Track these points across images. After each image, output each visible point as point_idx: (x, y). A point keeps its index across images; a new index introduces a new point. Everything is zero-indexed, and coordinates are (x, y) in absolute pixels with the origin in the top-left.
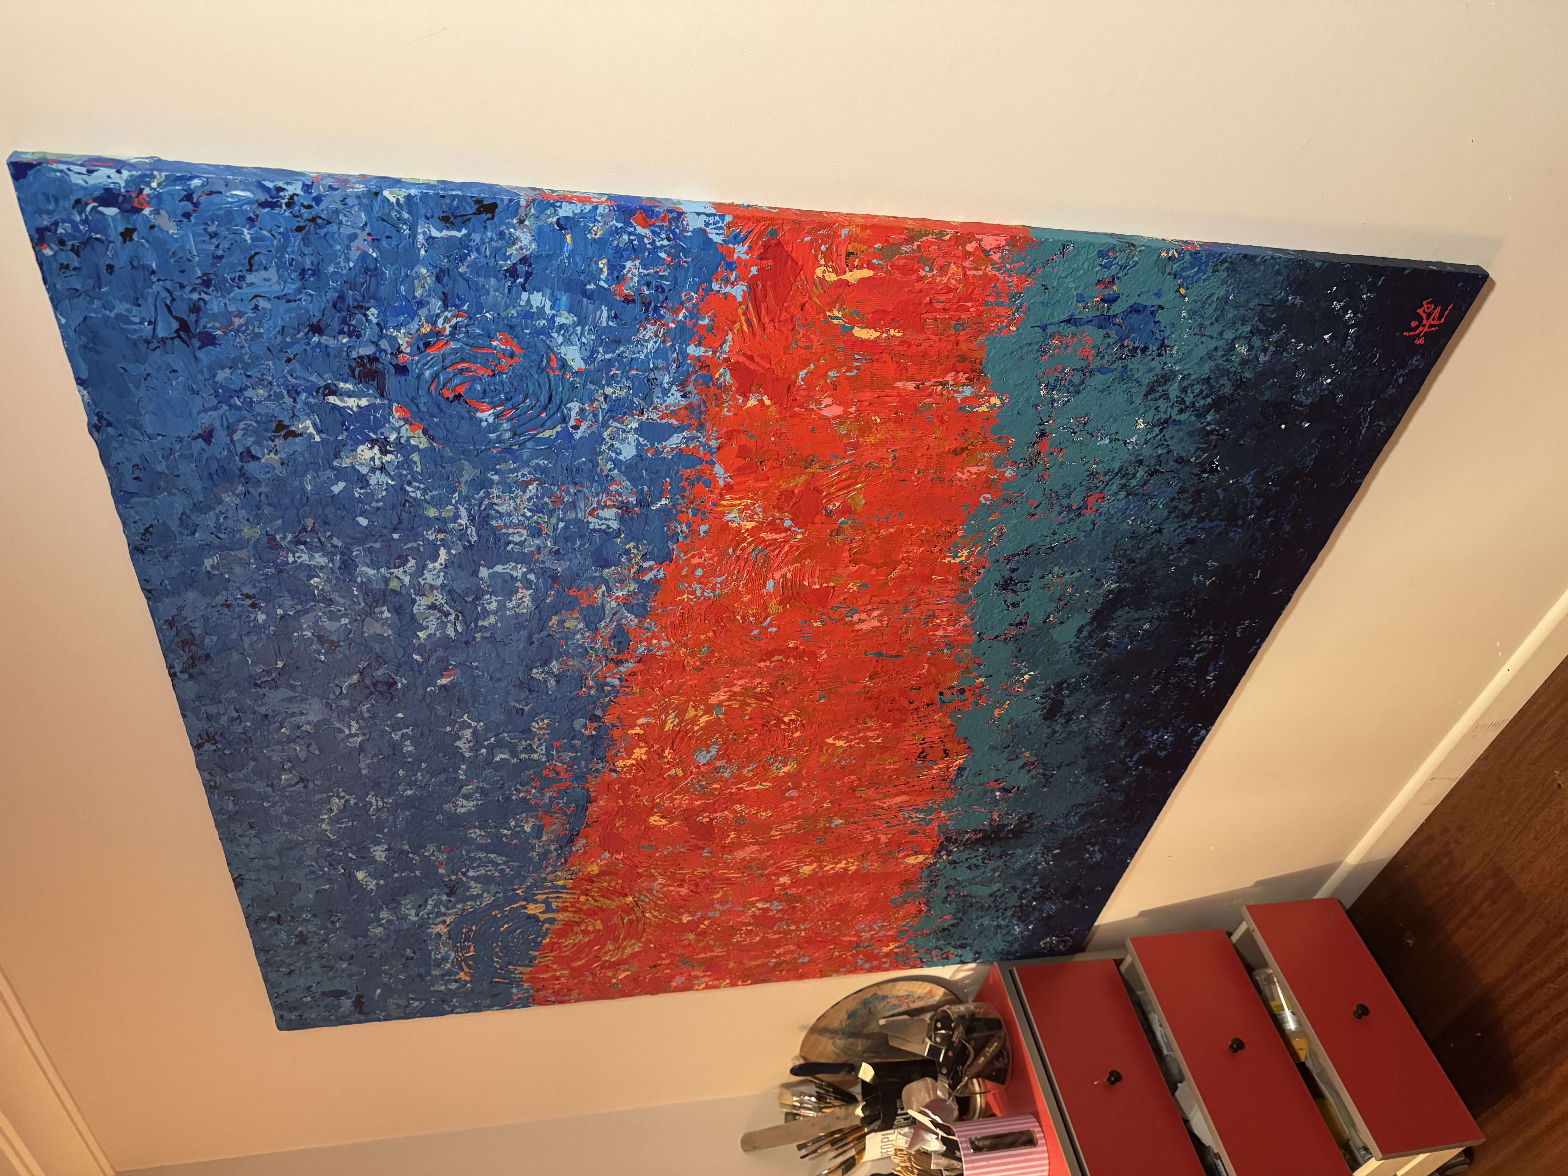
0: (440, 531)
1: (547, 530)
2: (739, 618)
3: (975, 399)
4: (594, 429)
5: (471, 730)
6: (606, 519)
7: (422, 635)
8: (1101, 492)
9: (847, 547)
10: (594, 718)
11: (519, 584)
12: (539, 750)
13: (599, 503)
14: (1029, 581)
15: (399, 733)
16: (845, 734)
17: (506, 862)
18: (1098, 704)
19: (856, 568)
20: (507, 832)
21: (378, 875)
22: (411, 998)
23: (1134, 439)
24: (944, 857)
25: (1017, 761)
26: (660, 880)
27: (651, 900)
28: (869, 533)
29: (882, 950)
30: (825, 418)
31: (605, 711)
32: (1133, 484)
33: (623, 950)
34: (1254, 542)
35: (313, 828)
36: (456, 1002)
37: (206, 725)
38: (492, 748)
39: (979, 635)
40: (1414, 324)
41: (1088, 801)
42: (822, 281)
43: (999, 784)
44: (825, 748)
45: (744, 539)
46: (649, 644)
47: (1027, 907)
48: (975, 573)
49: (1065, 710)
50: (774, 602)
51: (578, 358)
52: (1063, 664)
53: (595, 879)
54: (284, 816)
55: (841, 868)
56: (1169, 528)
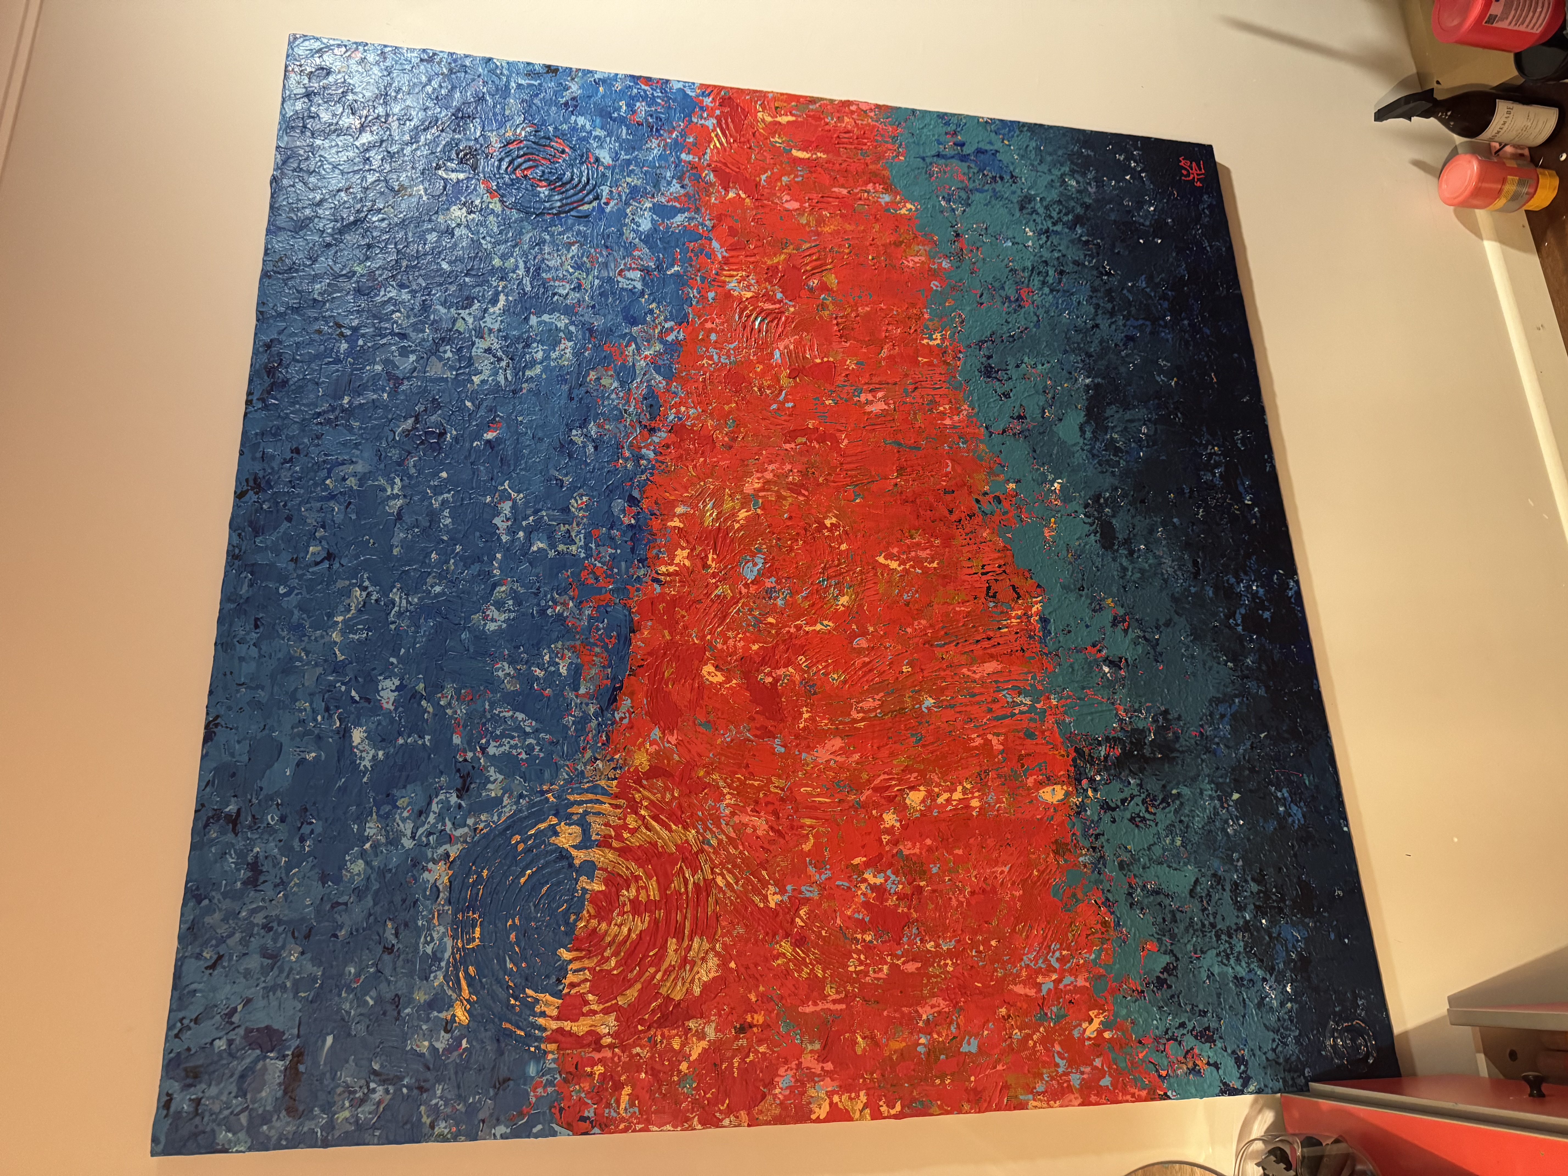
0: (502, 279)
1: (586, 285)
2: (756, 389)
3: (893, 204)
4: (620, 206)
5: (510, 503)
6: (632, 280)
7: (476, 379)
8: (1028, 286)
9: (835, 322)
10: (632, 500)
11: (561, 334)
12: (577, 541)
13: (625, 264)
14: (1007, 370)
15: (440, 498)
16: (895, 551)
17: (537, 731)
18: (1152, 531)
19: (848, 345)
20: (539, 673)
21: (378, 739)
22: (375, 1072)
23: (1030, 243)
24: (1090, 793)
25: (1104, 613)
26: (728, 797)
27: (720, 842)
28: (849, 310)
29: (1085, 1030)
30: (787, 210)
31: (642, 492)
32: (1051, 281)
33: (691, 970)
34: (1187, 343)
35: (322, 637)
36: (441, 1098)
37: (257, 467)
38: (530, 532)
39: (987, 427)
40: (1184, 172)
41: (1225, 695)
42: (763, 120)
43: (1100, 651)
44: (879, 571)
45: (746, 308)
46: (678, 412)
47: (1258, 931)
48: (956, 358)
49: (1121, 537)
50: (784, 374)
51: (608, 157)
52: (1085, 471)
53: (645, 782)
54: (296, 612)
55: (960, 801)
56: (1104, 324)
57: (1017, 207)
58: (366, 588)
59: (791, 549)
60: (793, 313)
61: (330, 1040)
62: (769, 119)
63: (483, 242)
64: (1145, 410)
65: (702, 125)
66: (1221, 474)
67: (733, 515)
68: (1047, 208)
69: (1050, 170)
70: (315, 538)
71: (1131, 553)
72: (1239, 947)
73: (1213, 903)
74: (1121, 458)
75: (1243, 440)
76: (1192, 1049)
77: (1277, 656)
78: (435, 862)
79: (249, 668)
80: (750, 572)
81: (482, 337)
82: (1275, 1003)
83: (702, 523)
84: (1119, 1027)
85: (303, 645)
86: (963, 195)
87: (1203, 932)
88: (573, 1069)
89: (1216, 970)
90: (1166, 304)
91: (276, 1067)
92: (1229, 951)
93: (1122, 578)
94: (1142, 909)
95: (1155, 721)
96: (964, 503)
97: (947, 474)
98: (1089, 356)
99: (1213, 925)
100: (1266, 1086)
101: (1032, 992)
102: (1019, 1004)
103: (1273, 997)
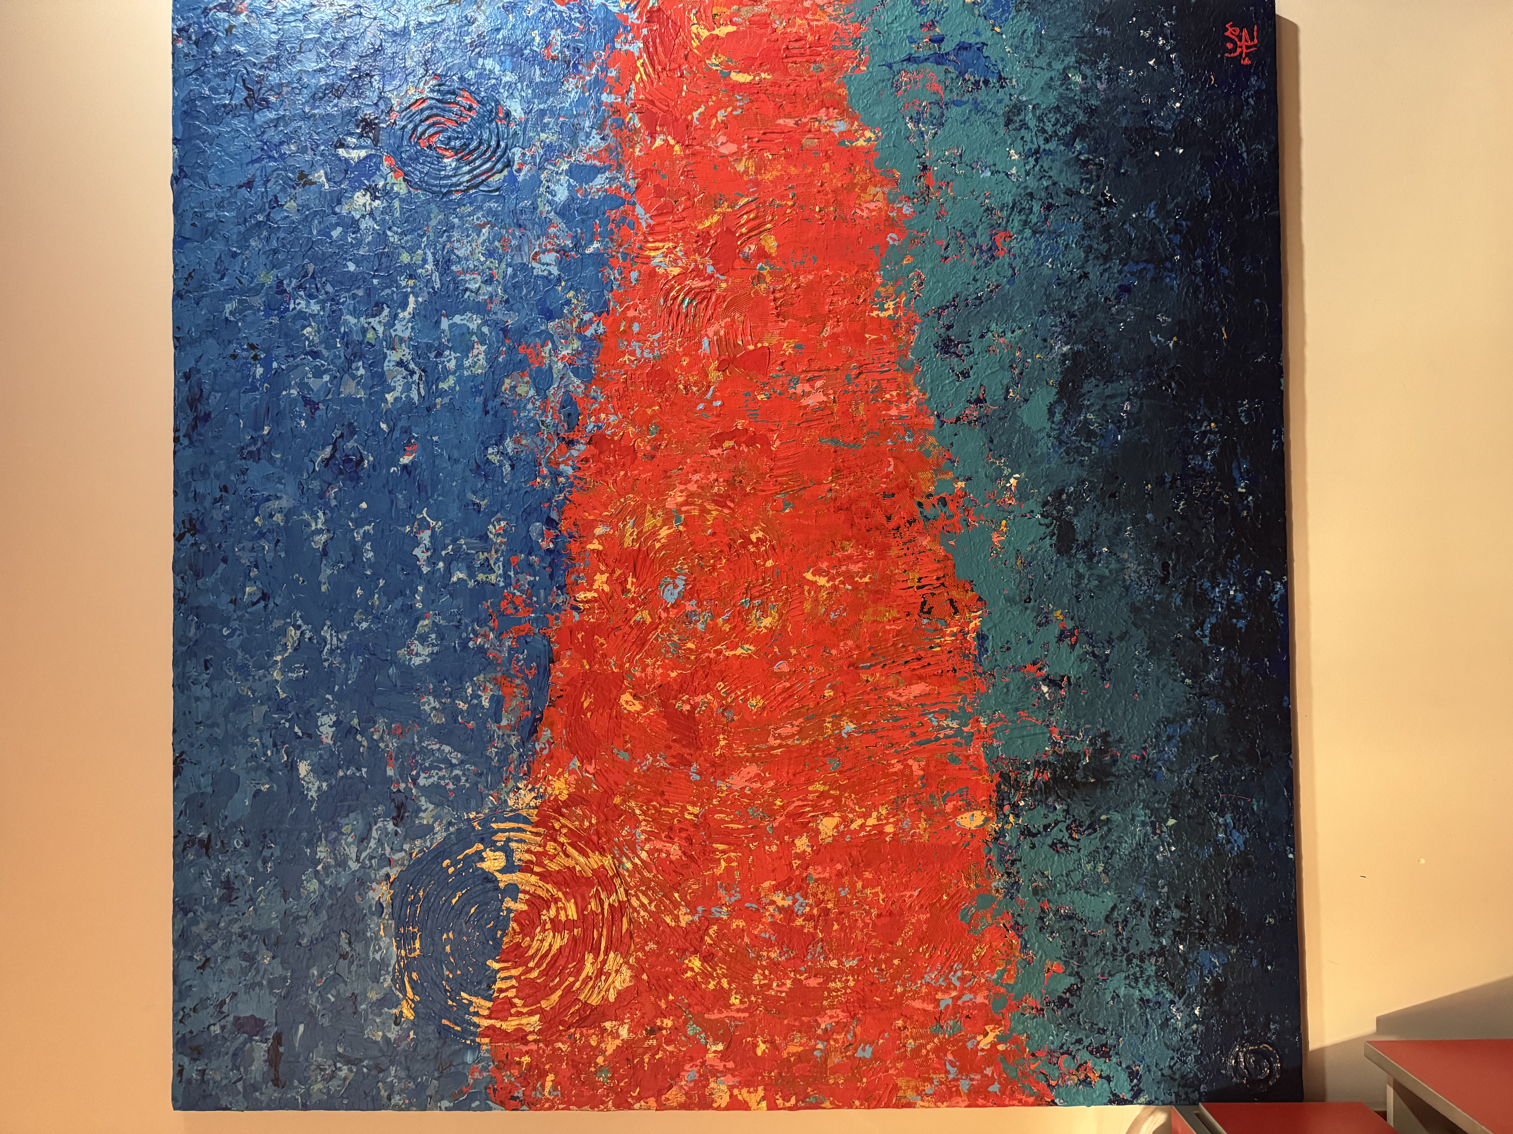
0: (411, 277)
1: (498, 277)
2: (681, 387)
3: (849, 134)
4: (533, 172)
5: (428, 533)
6: (548, 264)
7: (389, 397)
8: (1005, 229)
9: (772, 297)
10: (551, 523)
11: (474, 338)
12: (496, 569)
13: (540, 245)
14: (969, 342)
15: (362, 531)
16: (824, 565)
17: (462, 762)
18: (1119, 530)
19: (785, 324)
20: (463, 706)
21: (322, 770)
22: (339, 1055)
23: (1014, 171)
24: (1011, 818)
25: (1050, 627)
26: (643, 823)
27: (635, 865)
28: (789, 280)
29: (979, 1043)
30: (723, 156)
31: (561, 513)
32: (1034, 220)
33: (606, 981)
34: (1197, 289)
35: (265, 676)
36: (395, 1077)
37: (191, 507)
38: (449, 561)
39: (938, 416)
40: (1230, 46)
41: (1176, 714)
42: (698, 36)
43: (1040, 669)
44: (806, 588)
45: (672, 288)
46: (598, 419)
47: (1173, 956)
48: (909, 331)
49: (1080, 539)
50: (712, 367)
51: (519, 109)
52: (1049, 462)
53: (564, 810)
54: (239, 652)
55: (874, 827)
56: (1094, 271)
57: (1002, 120)
58: (299, 627)
59: (714, 568)
60: (725, 290)
61: (301, 1028)
62: (705, 33)
63: (389, 233)
64: (1131, 382)
65: (627, 51)
66: (1214, 457)
67: (654, 533)
68: (1040, 119)
69: (1049, 64)
70: (250, 579)
71: (1091, 556)
72: (1151, 970)
73: (1129, 928)
74: (1093, 443)
75: (1248, 413)
76: (1086, 1063)
77: (1245, 670)
78: (379, 883)
79: (204, 707)
80: (670, 596)
81: (394, 349)
82: (1179, 1024)
83: (622, 544)
84: (1015, 1041)
85: (249, 684)
86: (936, 112)
87: (1113, 956)
88: (504, 1058)
89: (1122, 992)
90: (1177, 239)
91: (260, 1049)
92: (1138, 975)
93: (1076, 586)
94: (1052, 933)
95: (1093, 743)
96: (903, 508)
97: (887, 475)
98: (1071, 315)
99: (1125, 950)
100: (1156, 1099)
101: (930, 1007)
102: (915, 1017)
103: (1179, 1018)
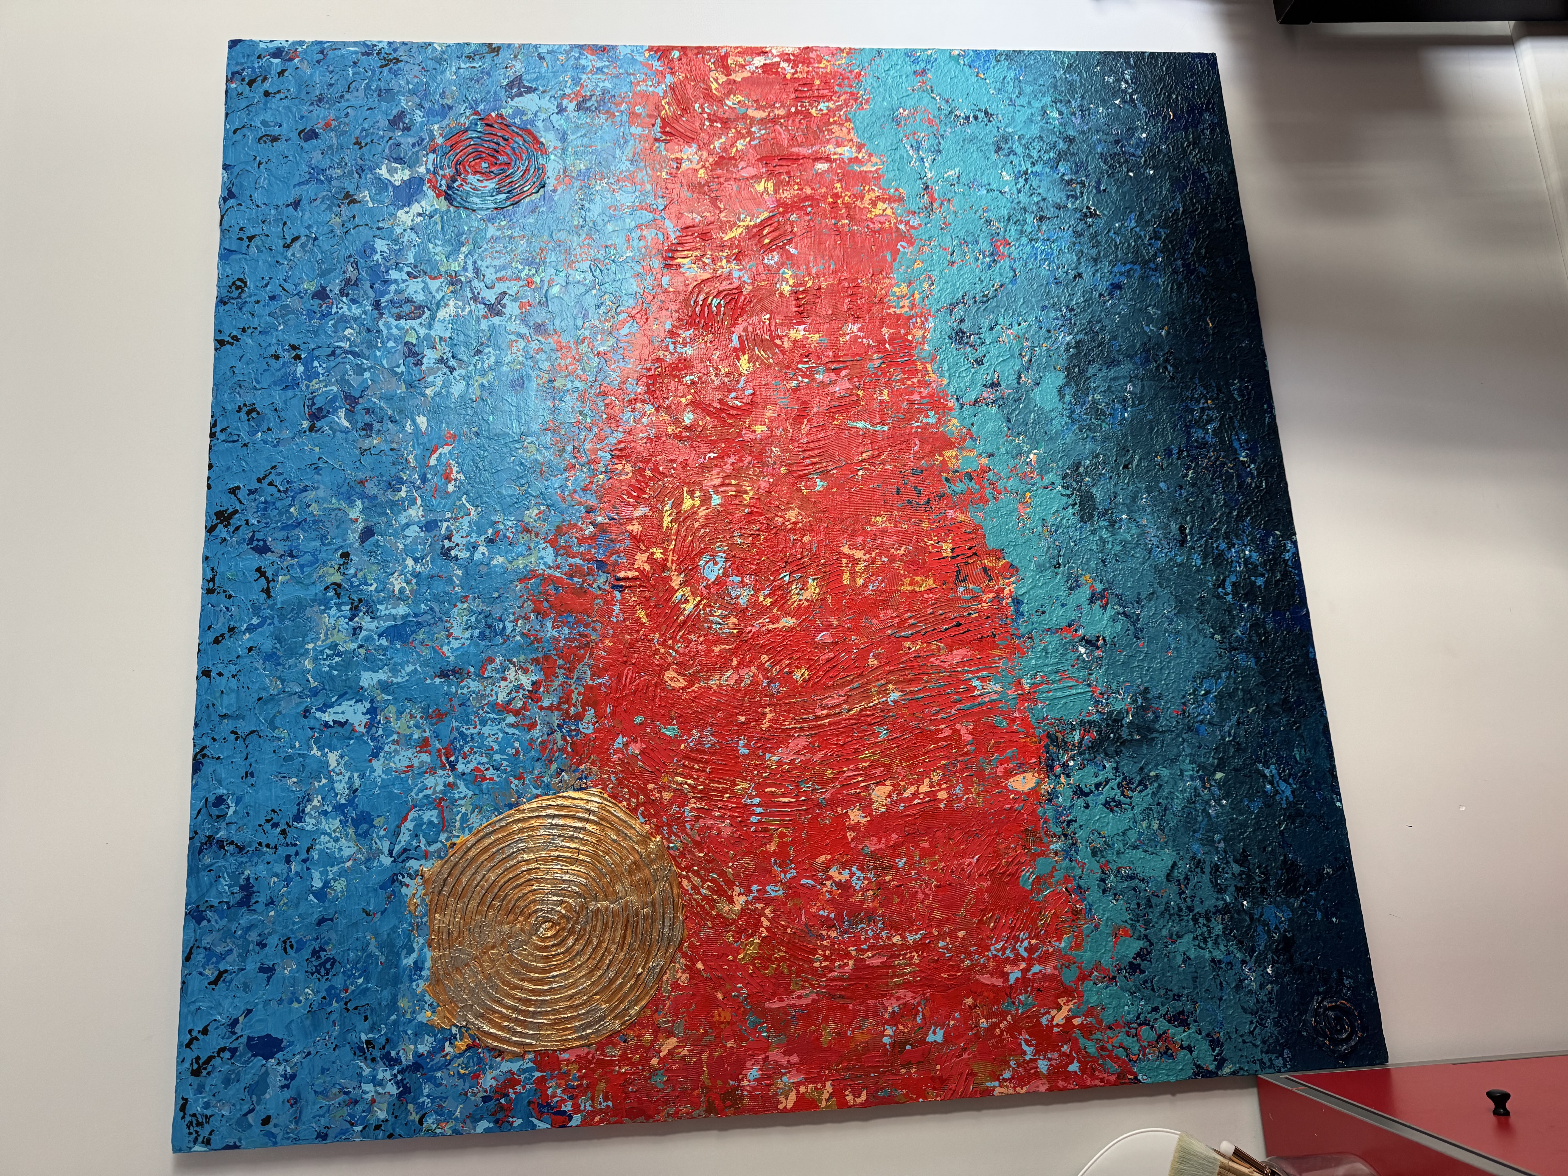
0: (452, 283)
2: (713, 378)
3: (857, 160)
5: (468, 518)
7: (429, 392)
8: (1004, 238)
9: (795, 297)
11: (512, 337)
13: (575, 255)
14: (980, 334)
16: (860, 539)
18: (1134, 498)
19: (809, 321)
23: (1007, 189)
25: (1081, 590)
26: (692, 801)
27: (685, 846)
28: (810, 283)
30: (743, 178)
32: (1029, 230)
34: (1180, 286)
35: (295, 665)
37: (224, 500)
41: (1210, 669)
42: (716, 80)
43: (1076, 631)
45: (701, 291)
47: (1239, 913)
48: (924, 325)
49: (1101, 507)
52: (1064, 438)
54: (269, 641)
55: (927, 794)
56: (1087, 272)
57: (993, 148)
59: (752, 545)
60: (751, 292)
62: (722, 78)
63: (430, 246)
64: (1131, 366)
65: (652, 93)
66: (1214, 430)
67: (693, 513)
68: (1026, 147)
69: (1029, 103)
70: (283, 568)
71: (1112, 523)
72: (1218, 929)
73: (1190, 886)
74: (1103, 421)
75: (1240, 389)
76: (1165, 1033)
77: (1269, 625)
78: (412, 877)
79: (229, 700)
80: (710, 572)
81: (434, 348)
82: (1254, 986)
83: (661, 525)
84: (1089, 1014)
85: (278, 674)
86: (933, 141)
87: (1179, 916)
89: (1192, 954)
90: (1158, 244)
91: (277, 1072)
92: (1206, 935)
93: (1101, 551)
94: (1115, 895)
95: (1135, 701)
96: (932, 483)
97: (914, 454)
98: (1071, 310)
99: (1190, 909)
100: (1241, 1068)
101: (999, 982)
102: (985, 994)
103: (1252, 979)
